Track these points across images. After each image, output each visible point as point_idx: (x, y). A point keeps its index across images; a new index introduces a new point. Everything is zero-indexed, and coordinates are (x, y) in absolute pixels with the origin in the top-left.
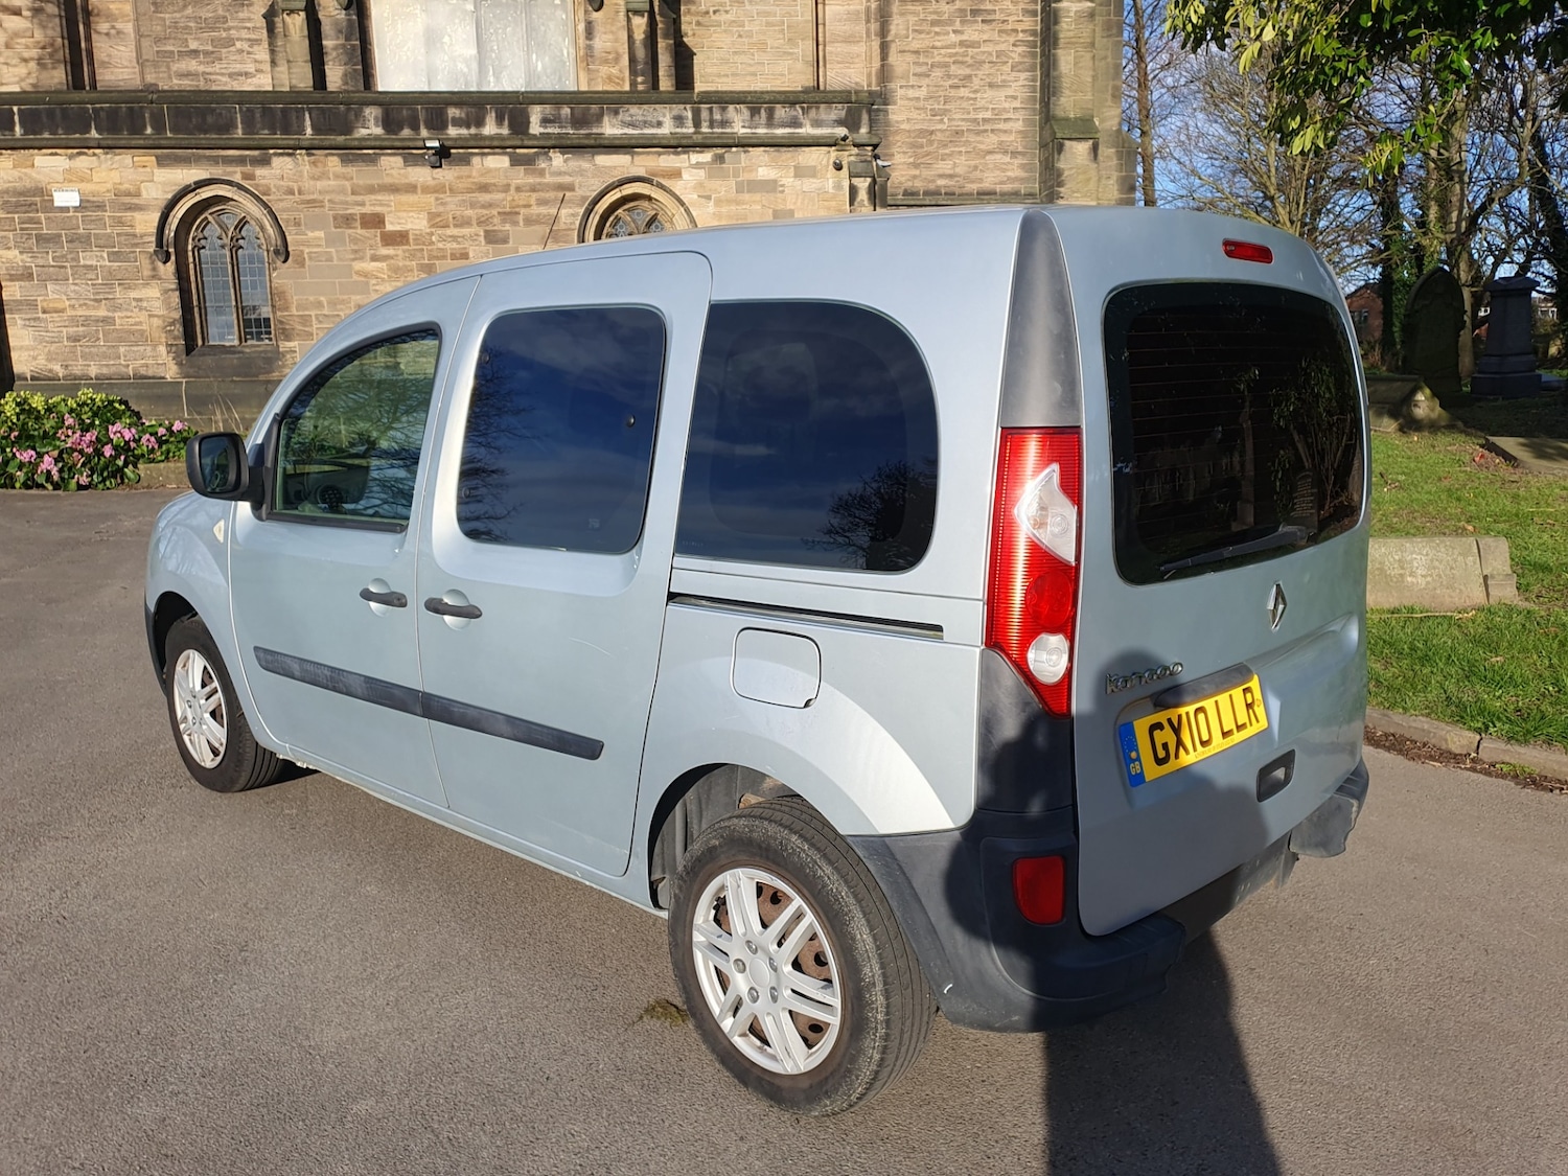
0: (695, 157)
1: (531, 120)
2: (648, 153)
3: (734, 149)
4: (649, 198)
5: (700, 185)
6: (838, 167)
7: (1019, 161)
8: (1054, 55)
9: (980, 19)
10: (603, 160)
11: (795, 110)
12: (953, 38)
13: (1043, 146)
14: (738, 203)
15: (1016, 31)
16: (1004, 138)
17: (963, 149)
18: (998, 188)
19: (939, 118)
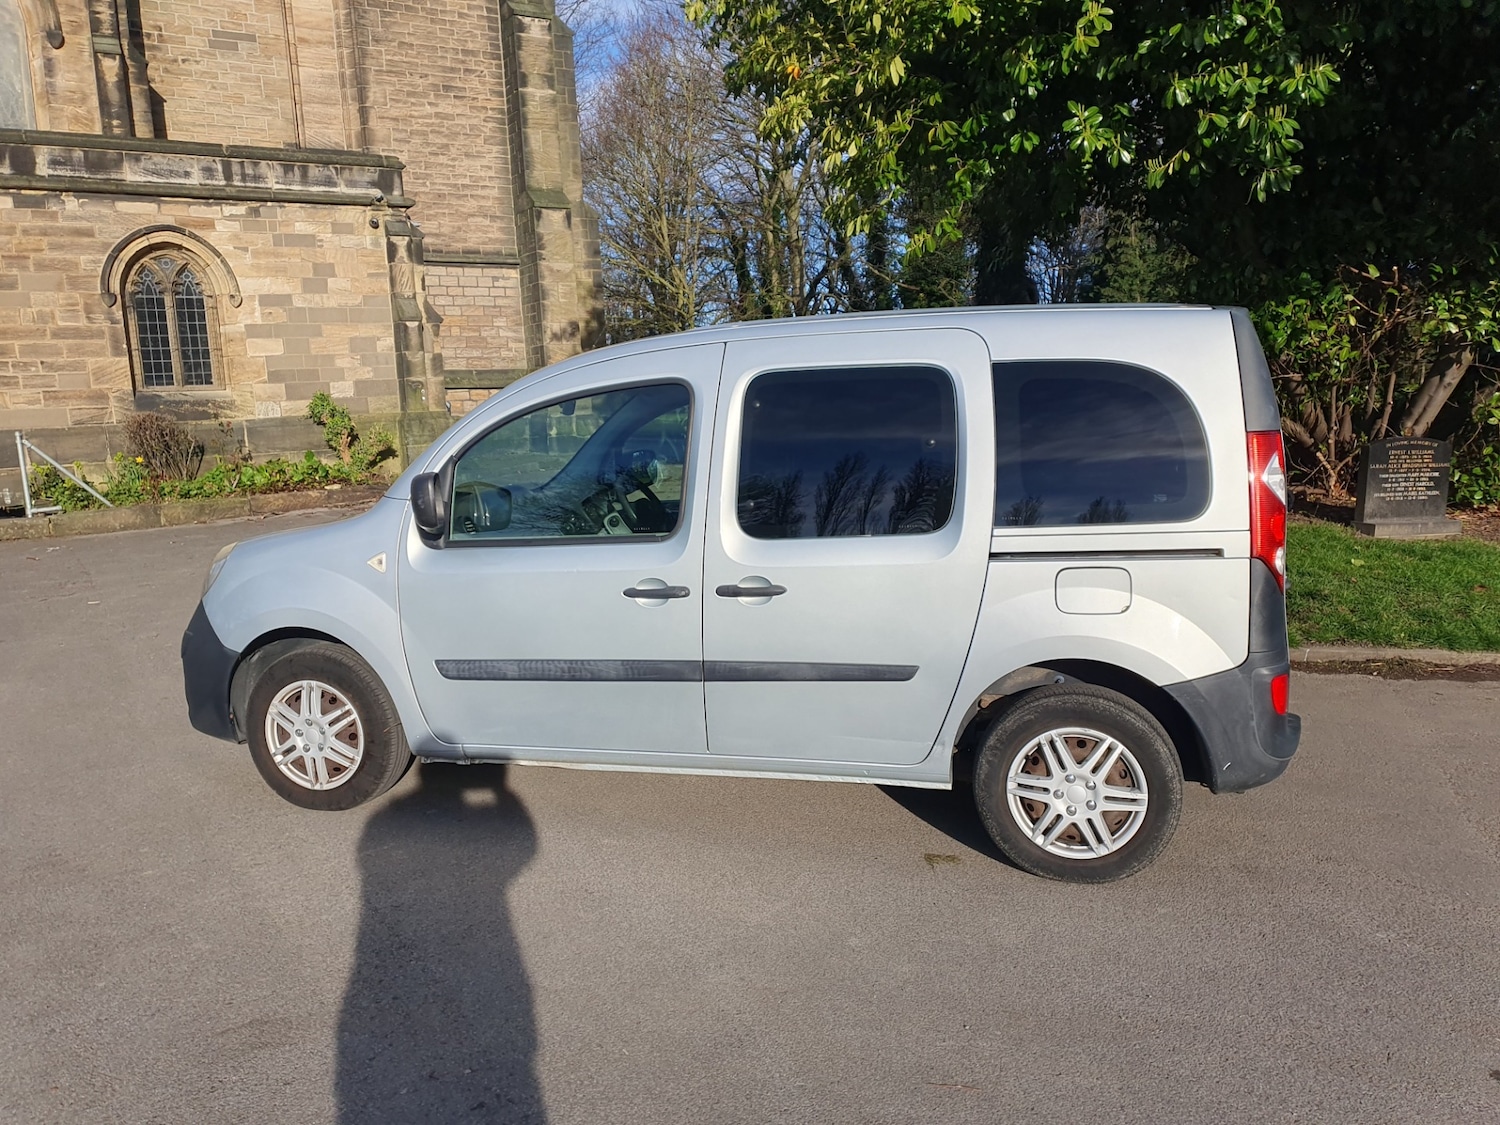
0: (228, 209)
1: (37, 160)
2: (177, 202)
3: (269, 204)
4: (180, 247)
5: (236, 236)
6: (375, 225)
7: (498, 224)
8: (525, 133)
9: (452, 95)
10: (125, 206)
11: (329, 169)
12: (429, 109)
13: (519, 211)
14: (277, 255)
15: (485, 108)
16: (483, 203)
17: (446, 211)
18: (481, 248)
19: (421, 181)
